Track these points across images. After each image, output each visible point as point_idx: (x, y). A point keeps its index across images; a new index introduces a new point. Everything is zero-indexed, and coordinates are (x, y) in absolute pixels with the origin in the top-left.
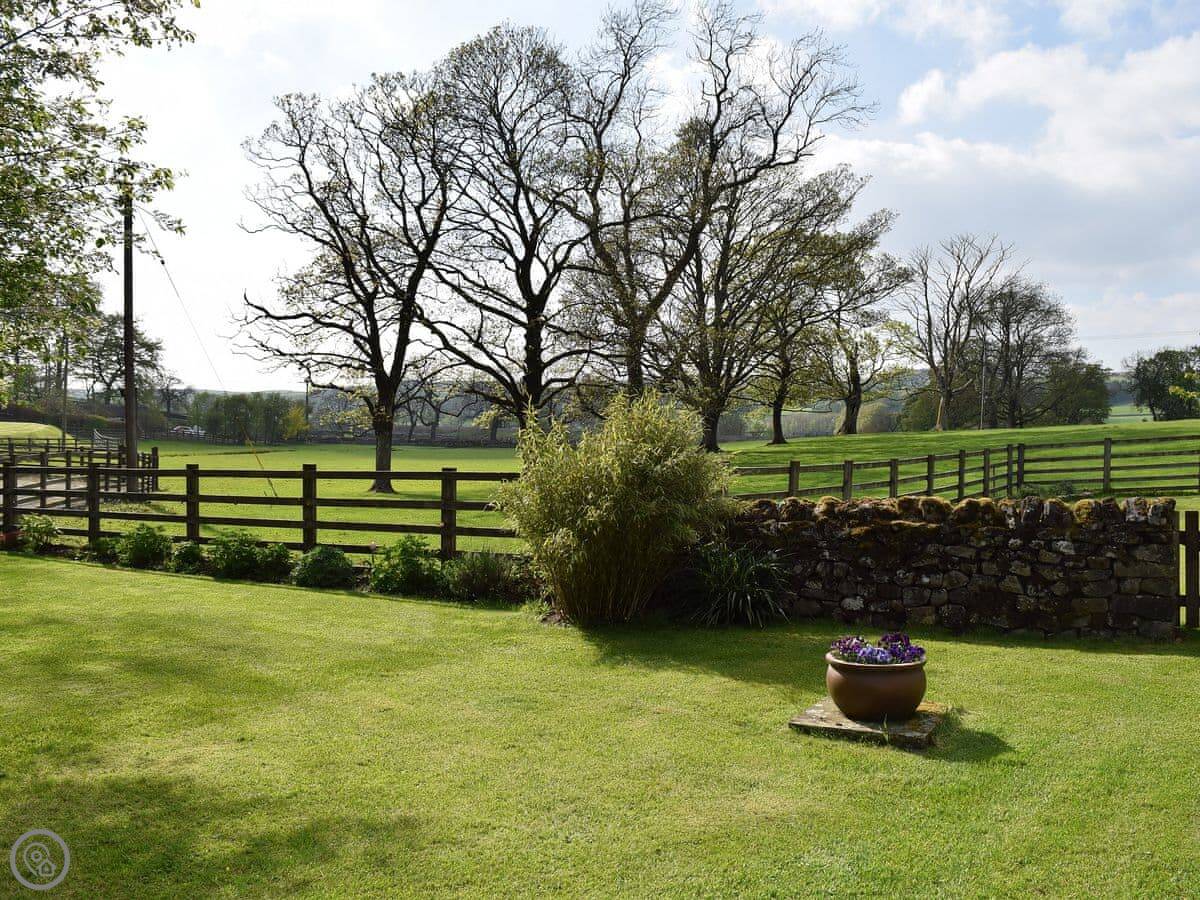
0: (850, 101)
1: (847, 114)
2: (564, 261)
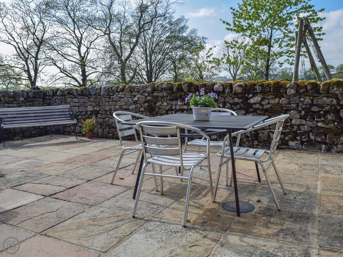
2: (89, 47)
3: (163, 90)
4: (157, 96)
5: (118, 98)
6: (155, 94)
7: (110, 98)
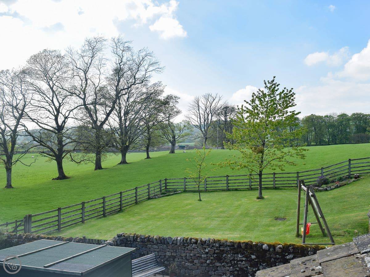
0: (157, 66)
1: (157, 69)
2: (67, 116)
3: (227, 246)
4: (223, 250)
5: (193, 249)
6: (222, 249)
7: (185, 247)
